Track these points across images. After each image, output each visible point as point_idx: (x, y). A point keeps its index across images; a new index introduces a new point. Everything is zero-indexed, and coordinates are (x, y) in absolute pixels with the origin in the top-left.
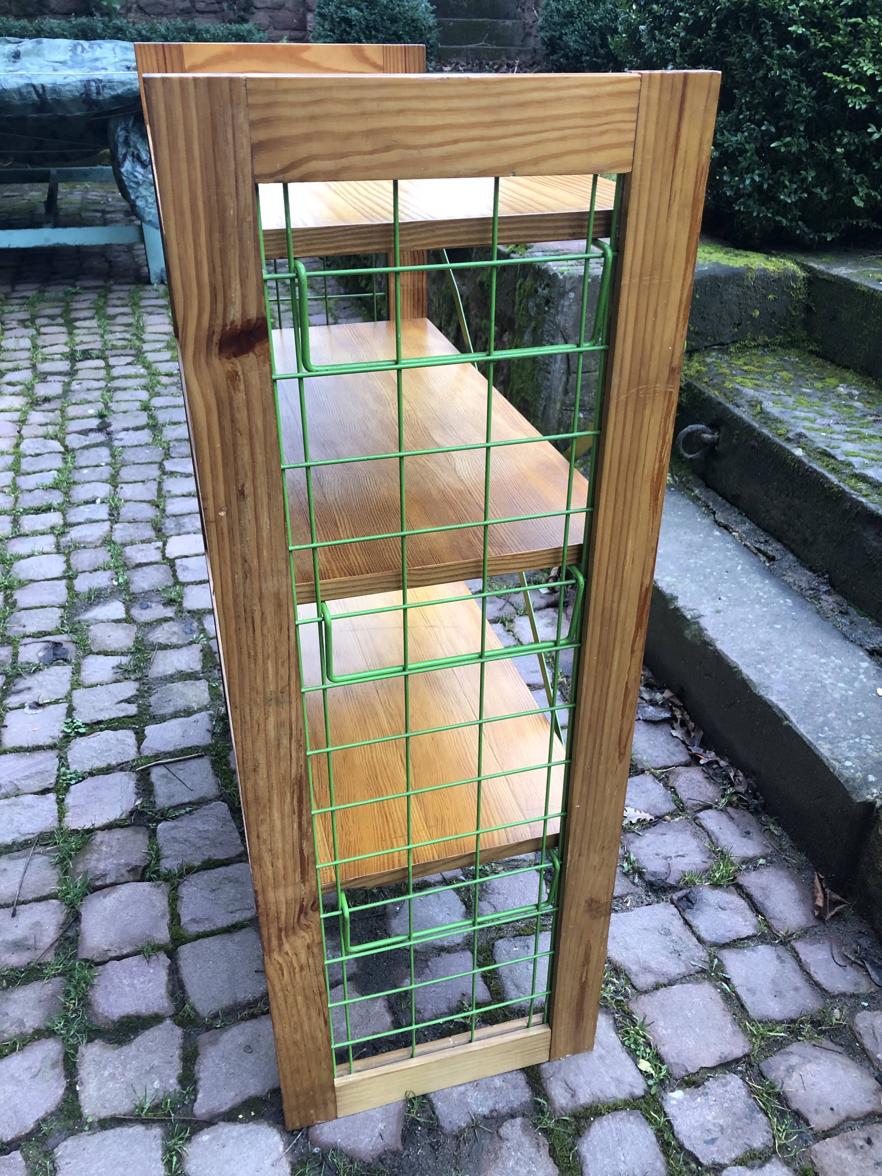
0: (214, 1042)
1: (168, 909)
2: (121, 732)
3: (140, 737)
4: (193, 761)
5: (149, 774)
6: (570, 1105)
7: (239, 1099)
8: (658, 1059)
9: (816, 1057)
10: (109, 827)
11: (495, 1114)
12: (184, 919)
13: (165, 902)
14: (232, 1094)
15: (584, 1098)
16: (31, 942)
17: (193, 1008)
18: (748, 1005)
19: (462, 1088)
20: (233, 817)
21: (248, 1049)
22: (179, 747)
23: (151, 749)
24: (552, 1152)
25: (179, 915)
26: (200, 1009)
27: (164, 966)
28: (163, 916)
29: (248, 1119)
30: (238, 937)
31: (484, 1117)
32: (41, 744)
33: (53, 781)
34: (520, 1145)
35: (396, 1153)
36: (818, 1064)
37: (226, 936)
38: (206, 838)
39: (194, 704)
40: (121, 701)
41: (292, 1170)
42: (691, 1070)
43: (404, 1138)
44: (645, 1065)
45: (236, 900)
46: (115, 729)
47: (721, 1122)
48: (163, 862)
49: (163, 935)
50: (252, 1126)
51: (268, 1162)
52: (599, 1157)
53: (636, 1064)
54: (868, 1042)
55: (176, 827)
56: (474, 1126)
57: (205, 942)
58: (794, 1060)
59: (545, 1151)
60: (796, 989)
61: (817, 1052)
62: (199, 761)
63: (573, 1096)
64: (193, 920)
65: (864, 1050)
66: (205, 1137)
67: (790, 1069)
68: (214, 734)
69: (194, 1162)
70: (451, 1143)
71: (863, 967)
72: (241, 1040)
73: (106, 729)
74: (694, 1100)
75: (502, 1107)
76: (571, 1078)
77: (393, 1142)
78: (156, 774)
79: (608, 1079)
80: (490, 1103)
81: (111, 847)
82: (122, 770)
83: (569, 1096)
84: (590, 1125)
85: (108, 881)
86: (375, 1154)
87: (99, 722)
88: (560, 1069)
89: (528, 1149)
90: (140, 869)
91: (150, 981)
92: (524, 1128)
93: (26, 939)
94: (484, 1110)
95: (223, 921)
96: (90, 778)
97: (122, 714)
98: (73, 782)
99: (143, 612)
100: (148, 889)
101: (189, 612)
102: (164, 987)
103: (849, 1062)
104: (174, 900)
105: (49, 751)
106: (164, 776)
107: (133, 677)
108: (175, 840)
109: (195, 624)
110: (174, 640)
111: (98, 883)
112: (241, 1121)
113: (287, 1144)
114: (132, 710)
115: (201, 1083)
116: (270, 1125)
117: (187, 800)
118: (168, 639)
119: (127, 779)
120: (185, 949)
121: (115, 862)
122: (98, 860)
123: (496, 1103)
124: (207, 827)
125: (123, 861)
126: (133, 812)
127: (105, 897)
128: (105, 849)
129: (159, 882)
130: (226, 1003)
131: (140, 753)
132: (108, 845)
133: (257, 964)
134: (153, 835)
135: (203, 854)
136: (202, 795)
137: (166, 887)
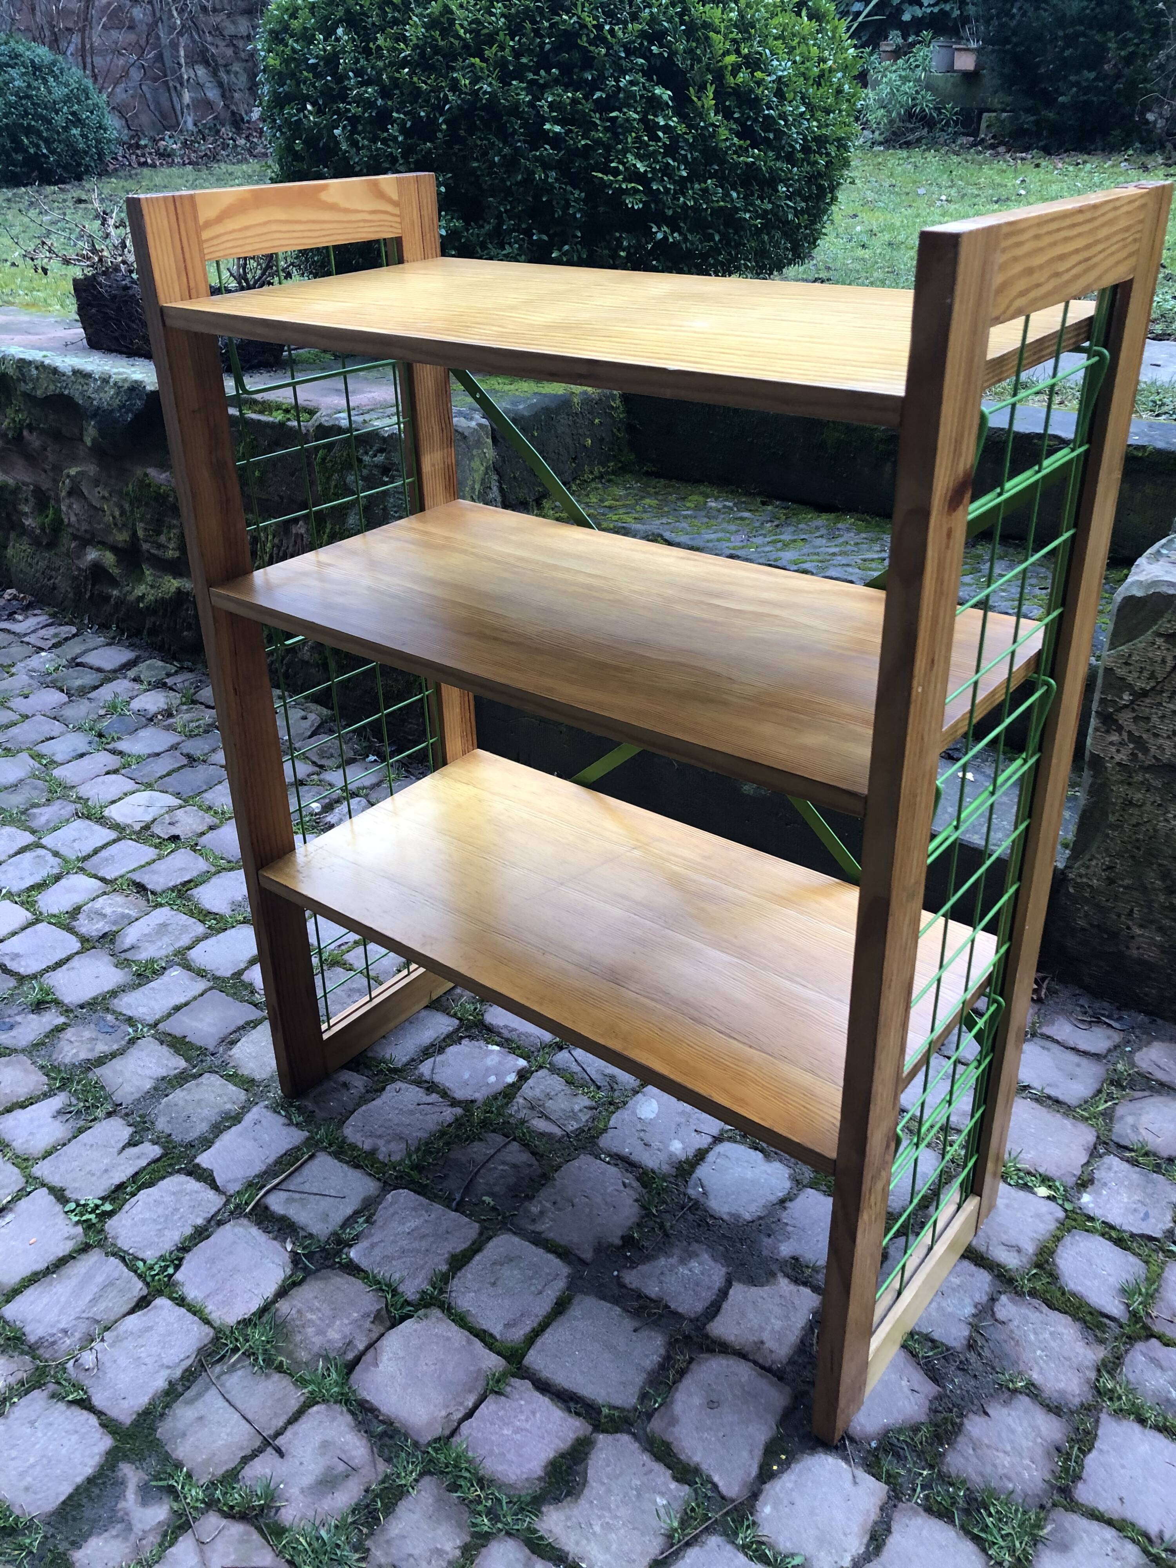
0: (673, 1421)
1: (467, 1333)
2: (163, 1184)
3: (202, 1175)
4: (308, 1166)
5: (267, 1208)
6: (1024, 1260)
7: (759, 1453)
8: (1046, 1180)
9: (1141, 1109)
10: (283, 1292)
11: (980, 1307)
12: (496, 1329)
13: (454, 1327)
14: (745, 1454)
15: (1030, 1248)
16: (342, 1467)
17: (612, 1407)
18: (1061, 1098)
19: (934, 1305)
20: (428, 1198)
21: (712, 1404)
22: (270, 1160)
23: (235, 1180)
24: (1050, 1306)
25: (485, 1331)
26: (618, 1403)
27: (527, 1389)
28: (469, 1342)
29: (786, 1466)
30: (575, 1311)
31: (974, 1316)
32: (61, 1255)
33: (140, 1284)
34: (1026, 1318)
35: (939, 1398)
36: (1148, 1113)
37: (562, 1319)
38: (424, 1236)
39: (228, 1106)
40: (124, 1148)
41: (873, 1476)
42: (1078, 1172)
43: (933, 1380)
44: (1043, 1191)
45: (531, 1278)
46: (151, 1184)
47: (1136, 1198)
48: (401, 1289)
49: (493, 1362)
50: (797, 1467)
51: (848, 1485)
52: (1089, 1283)
53: (1034, 1194)
54: (1159, 1075)
55: (373, 1246)
56: (975, 1327)
57: (547, 1337)
58: (1130, 1120)
59: (1045, 1308)
60: (1078, 1065)
61: (1137, 1105)
62: (316, 1162)
63: (1019, 1251)
64: (507, 1326)
65: (1162, 1084)
66: (766, 1510)
67: (1135, 1128)
68: (297, 1125)
69: (781, 1539)
70: (972, 1357)
71: (1099, 1022)
72: (697, 1401)
73: (139, 1189)
74: (1101, 1194)
75: (982, 1297)
76: (1004, 1238)
77: (928, 1389)
78: (277, 1203)
79: (1030, 1220)
80: (967, 1301)
81: (319, 1310)
82: (220, 1223)
83: (1016, 1254)
84: (1055, 1264)
85: (361, 1347)
86: (925, 1409)
87: (121, 1187)
88: (988, 1237)
89: (1034, 1316)
90: (384, 1312)
91: (534, 1413)
92: (1013, 1302)
93: (330, 1468)
94: (969, 1310)
95: (543, 1306)
96: (188, 1257)
97: (143, 1163)
98: (171, 1271)
99: (13, 1033)
100: (417, 1326)
101: (82, 1007)
102: (555, 1408)
103: (1162, 1099)
104: (461, 1320)
105: (84, 1257)
106: (289, 1201)
107: (99, 1113)
108: (387, 1259)
109: (110, 1017)
110: (102, 1047)
111: (350, 1356)
112: (781, 1471)
113: (846, 1459)
114: (150, 1151)
115: (704, 1467)
116: (812, 1454)
117: (349, 1211)
118: (92, 1050)
119: (241, 1229)
120: (534, 1359)
121: (346, 1321)
122: (321, 1332)
123: (971, 1297)
124: (411, 1224)
125: (355, 1315)
126: (295, 1259)
127: (377, 1365)
128: (314, 1317)
129: (421, 1312)
130: (640, 1379)
131: (224, 1193)
132: (312, 1310)
133: (628, 1324)
134: (352, 1269)
135: (439, 1255)
136: (362, 1196)
137: (436, 1312)
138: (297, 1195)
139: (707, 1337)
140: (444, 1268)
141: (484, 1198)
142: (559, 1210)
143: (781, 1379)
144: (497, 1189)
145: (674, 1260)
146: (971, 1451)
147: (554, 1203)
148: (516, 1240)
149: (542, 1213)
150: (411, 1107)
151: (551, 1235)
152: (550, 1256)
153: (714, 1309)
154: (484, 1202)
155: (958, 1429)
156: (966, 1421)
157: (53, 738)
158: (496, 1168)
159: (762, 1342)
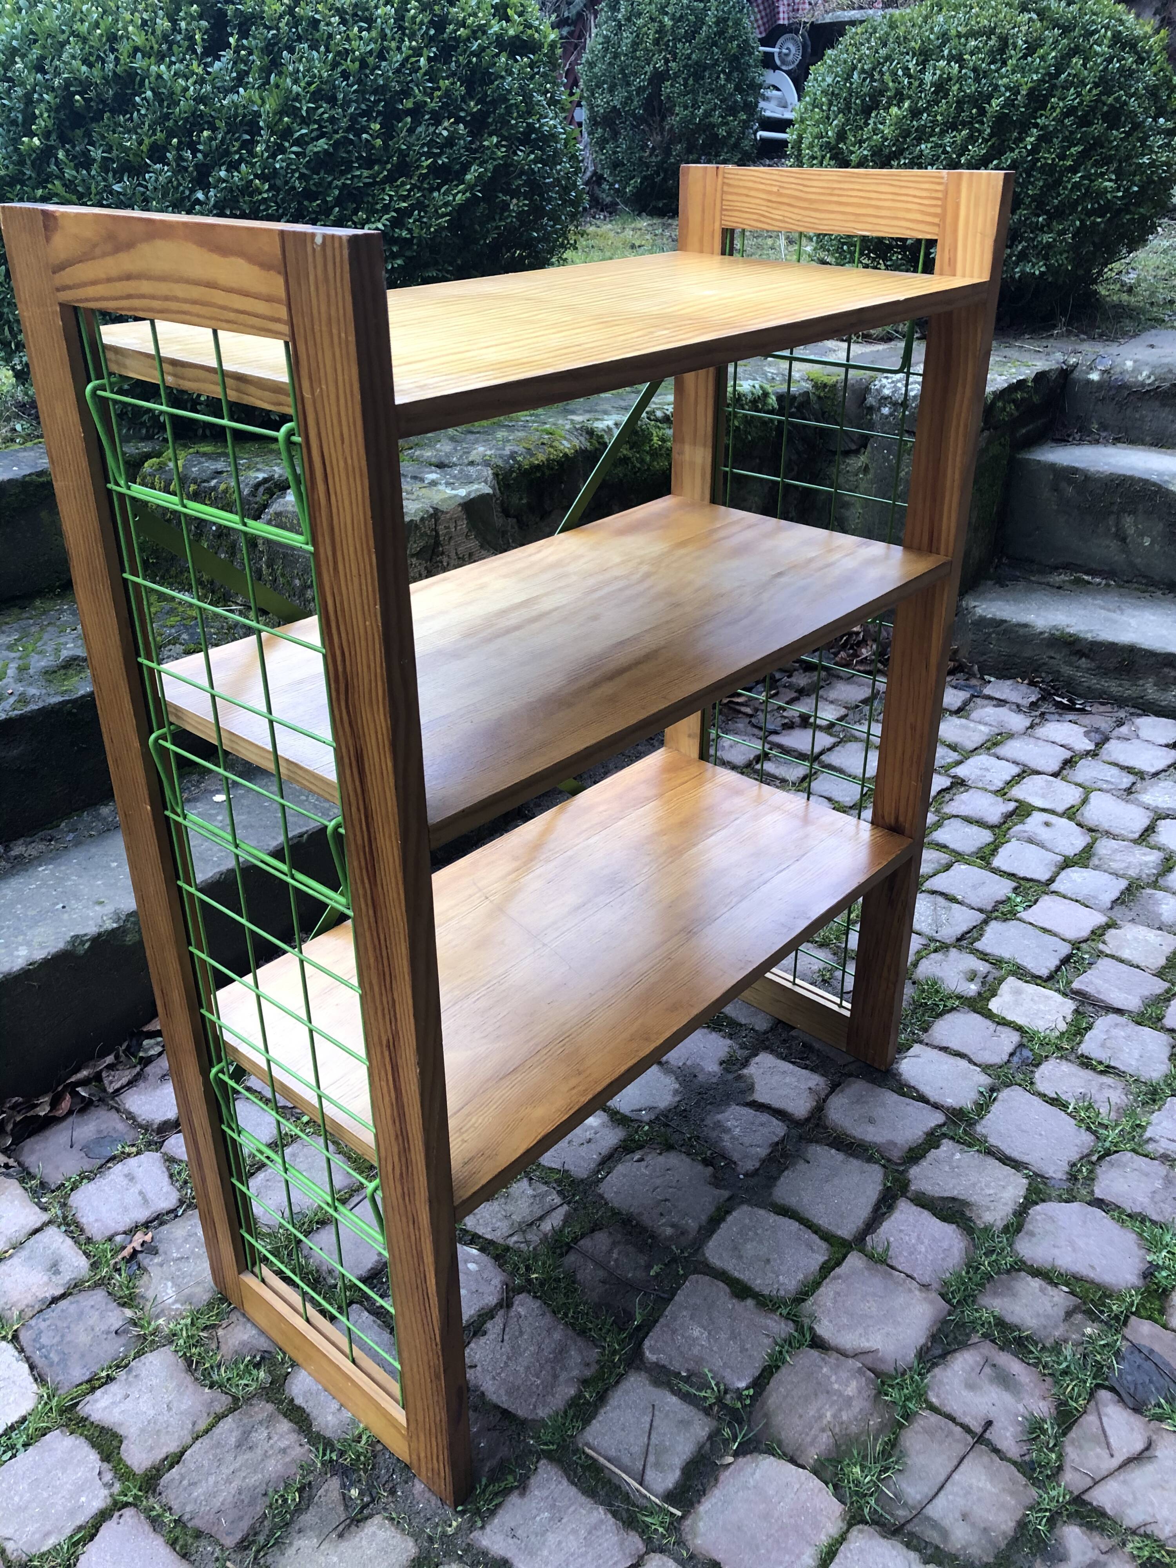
0: (892, 1143)
1: (827, 1281)
4: (603, 1450)
5: (672, 1492)
7: (908, 1100)
10: (794, 1457)
12: (820, 1259)
13: (822, 1290)
14: (909, 1108)
16: (987, 1370)
17: (885, 1182)
20: (657, 1321)
21: (871, 1121)
22: (589, 1501)
23: (622, 1541)
25: (822, 1268)
26: (880, 1176)
27: (877, 1237)
28: (837, 1279)
29: (913, 1088)
30: (792, 1201)
37: (800, 1212)
38: (712, 1319)
45: (757, 1234)
48: (782, 1336)
49: (854, 1260)
50: (913, 1083)
51: (920, 1060)
55: (728, 1365)
57: (823, 1222)
62: (595, 1444)
64: (813, 1252)
66: (950, 1101)
68: (525, 1478)
69: (969, 1096)
72: (871, 1129)
78: (664, 1480)
81: (819, 1410)
91: (901, 1231)
93: (991, 1381)
95: (790, 1226)
100: (825, 1322)
102: (893, 1218)
104: (812, 1286)
106: (659, 1464)
108: (744, 1351)
111: (873, 1372)
112: (917, 1091)
113: (899, 1060)
115: (925, 1130)
116: (901, 1075)
117: (674, 1400)
119: (701, 1524)
120: (846, 1230)
121: (833, 1378)
122: (849, 1401)
124: (696, 1332)
125: (825, 1370)
126: (747, 1449)
127: (877, 1351)
128: (829, 1414)
129: (806, 1321)
130: (855, 1163)
131: (641, 1558)
132: (821, 1417)
133: (801, 1166)
134: (761, 1382)
135: (733, 1308)
136: (650, 1388)
137: (808, 1305)
138: (651, 1459)
139: (808, 1120)
140: (750, 1302)
141: (652, 1273)
142: (670, 1212)
143: (839, 1085)
144: (642, 1263)
145: (726, 1137)
147: (661, 1214)
148: (711, 1244)
149: (673, 1226)
150: (506, 1347)
151: (704, 1218)
152: (730, 1219)
153: (780, 1114)
154: (658, 1274)
158: (616, 1260)
159: (809, 1089)
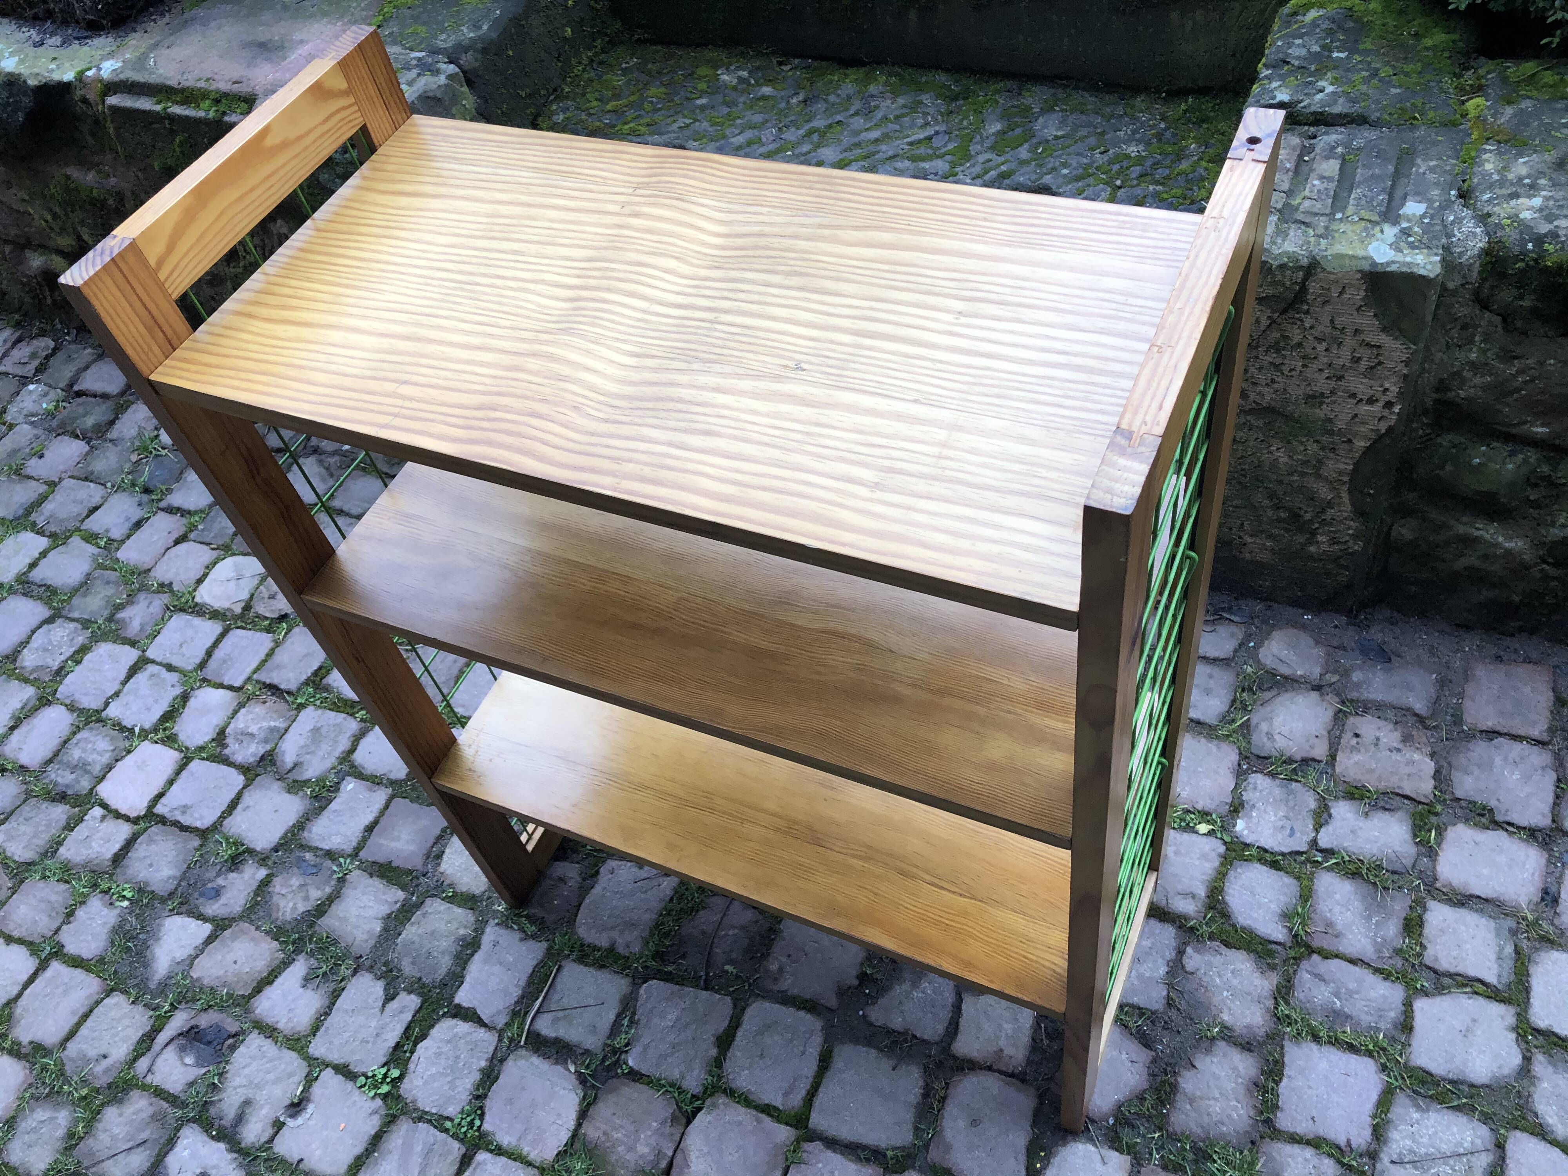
0: (948, 1148)
1: (754, 1112)
2: (434, 1032)
3: (469, 1015)
4: (558, 980)
5: (538, 1035)
6: (1199, 905)
7: (1022, 1158)
8: (1205, 815)
9: (1272, 711)
10: (583, 1115)
11: (1171, 964)
12: (777, 1101)
13: (742, 1110)
14: (1012, 1160)
15: (1202, 892)
17: (894, 1149)
18: (1202, 718)
19: (1134, 972)
20: (677, 984)
21: (975, 1123)
22: (523, 983)
23: (499, 1012)
24: (1228, 945)
25: (768, 1105)
26: (899, 1143)
27: (821, 1151)
28: (759, 1121)
29: (1046, 1162)
30: (838, 1062)
31: (1167, 974)
32: (373, 1132)
33: (456, 1144)
34: (1210, 965)
35: (1154, 1061)
36: (1278, 715)
37: (828, 1074)
38: (687, 1025)
39: (462, 932)
40: (384, 1006)
41: (1117, 1150)
42: (1229, 800)
43: (1147, 1046)
44: (1203, 828)
45: (791, 1041)
46: (423, 1036)
47: (1281, 814)
48: (685, 1085)
49: (784, 1133)
50: (1056, 1161)
51: (1099, 1166)
52: (1256, 915)
53: (1197, 832)
54: (1284, 670)
55: (646, 1048)
56: (1170, 986)
57: (821, 1098)
58: (1264, 727)
59: (1223, 949)
60: (1211, 676)
61: (1268, 708)
62: (565, 972)
63: (1194, 897)
64: (786, 1095)
65: (1286, 678)
67: (1269, 735)
68: (534, 937)
70: (1173, 1013)
71: (1222, 618)
72: (961, 1124)
73: (415, 1044)
74: (1251, 817)
75: (1170, 954)
76: (1180, 887)
77: (1144, 1056)
78: (546, 1027)
79: (1197, 863)
80: (1160, 961)
81: (622, 1127)
82: (502, 1061)
83: (1190, 900)
84: (1225, 903)
85: (670, 1154)
86: (1145, 1076)
87: (398, 1046)
88: (1166, 890)
89: (1217, 960)
90: (677, 1113)
92: (1197, 951)
94: (1163, 970)
95: (809, 1068)
96: (488, 1103)
97: (408, 1017)
98: (477, 1123)
99: (223, 900)
100: (709, 1118)
101: (276, 850)
102: (848, 1163)
103: (1287, 695)
104: (745, 1100)
105: (394, 1127)
106: (556, 1020)
107: (344, 971)
108: (664, 1057)
109: (308, 856)
110: (316, 894)
111: (664, 1164)
112: (1044, 1168)
113: (1092, 1142)
114: (409, 1002)
116: (1064, 1145)
117: (612, 1017)
118: (306, 898)
119: (523, 1062)
120: (817, 1120)
121: (649, 1133)
122: (631, 1149)
123: (1163, 957)
124: (672, 1017)
125: (655, 1124)
126: (582, 1080)
127: (688, 1166)
128: (619, 1135)
129: (708, 1102)
130: (909, 1116)
131: (494, 1028)
132: (615, 1129)
133: (886, 1064)
134: (635, 1076)
135: (705, 1040)
136: (617, 997)
137: (722, 1100)
138: (561, 1014)
139: (955, 1058)
140: (714, 1052)
141: (727, 967)
142: (795, 962)
143: (1023, 1081)
144: (734, 956)
145: (906, 986)
146: (1188, 1107)
147: (789, 956)
148: (767, 1005)
149: (781, 970)
150: (630, 887)
151: (796, 991)
152: (802, 1014)
153: (953, 1028)
154: (727, 972)
155: (1174, 1088)
156: (1180, 1080)
157: (96, 508)
158: (726, 935)
159: (1001, 1050)
